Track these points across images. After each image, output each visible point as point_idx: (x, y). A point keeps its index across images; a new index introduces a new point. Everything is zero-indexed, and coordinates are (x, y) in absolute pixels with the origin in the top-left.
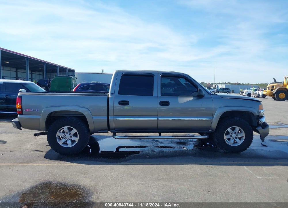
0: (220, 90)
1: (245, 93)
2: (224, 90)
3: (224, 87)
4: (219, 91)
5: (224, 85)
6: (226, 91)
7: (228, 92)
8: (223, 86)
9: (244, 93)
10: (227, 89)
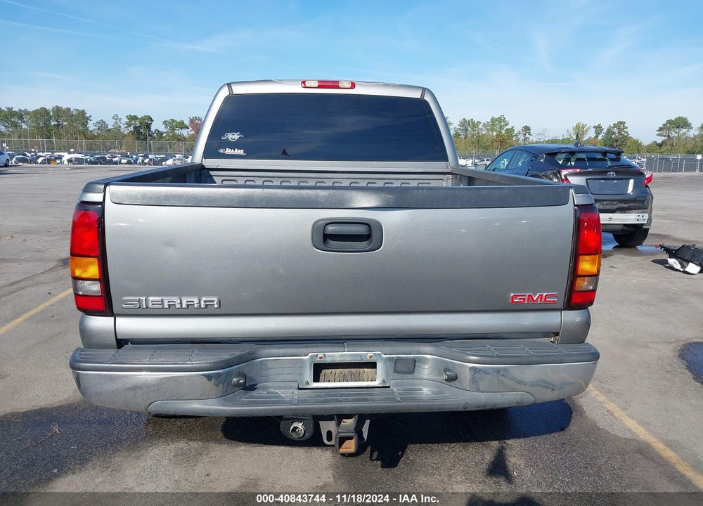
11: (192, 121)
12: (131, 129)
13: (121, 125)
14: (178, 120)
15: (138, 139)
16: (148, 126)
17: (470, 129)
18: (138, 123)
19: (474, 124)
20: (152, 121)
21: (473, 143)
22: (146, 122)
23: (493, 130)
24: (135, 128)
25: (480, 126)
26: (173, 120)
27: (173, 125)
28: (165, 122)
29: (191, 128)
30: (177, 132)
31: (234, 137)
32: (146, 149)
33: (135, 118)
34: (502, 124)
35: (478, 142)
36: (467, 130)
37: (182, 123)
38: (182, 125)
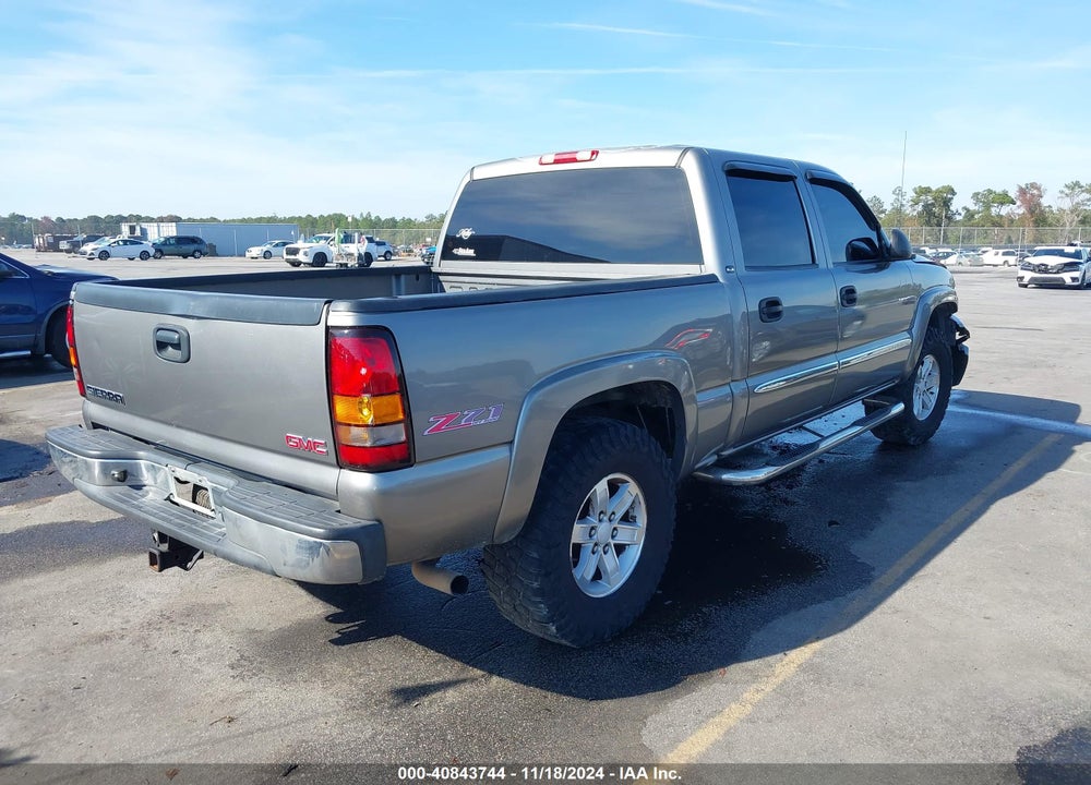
0: (166, 248)
1: (306, 254)
2: (184, 247)
3: (175, 234)
4: (162, 248)
5: (174, 224)
6: (192, 248)
7: (197, 254)
8: (170, 230)
9: (301, 252)
10: (194, 240)
11: (1023, 192)
12: (920, 208)
13: (904, 202)
14: (999, 190)
15: (928, 223)
16: (946, 203)
18: (930, 198)
20: (954, 193)
22: (944, 197)
24: (926, 206)
26: (990, 192)
27: (990, 198)
28: (976, 195)
29: (1018, 203)
30: (994, 211)
31: (467, 233)
32: (938, 240)
33: (927, 191)
37: (1005, 194)
38: (1004, 199)
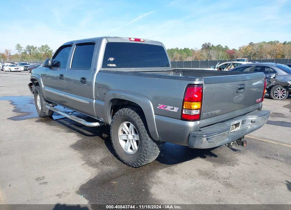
17: (32, 50)
19: (34, 48)
21: (35, 56)
23: (43, 51)
25: (37, 49)
31: (112, 59)
34: (47, 48)
35: (37, 56)
36: (30, 51)
